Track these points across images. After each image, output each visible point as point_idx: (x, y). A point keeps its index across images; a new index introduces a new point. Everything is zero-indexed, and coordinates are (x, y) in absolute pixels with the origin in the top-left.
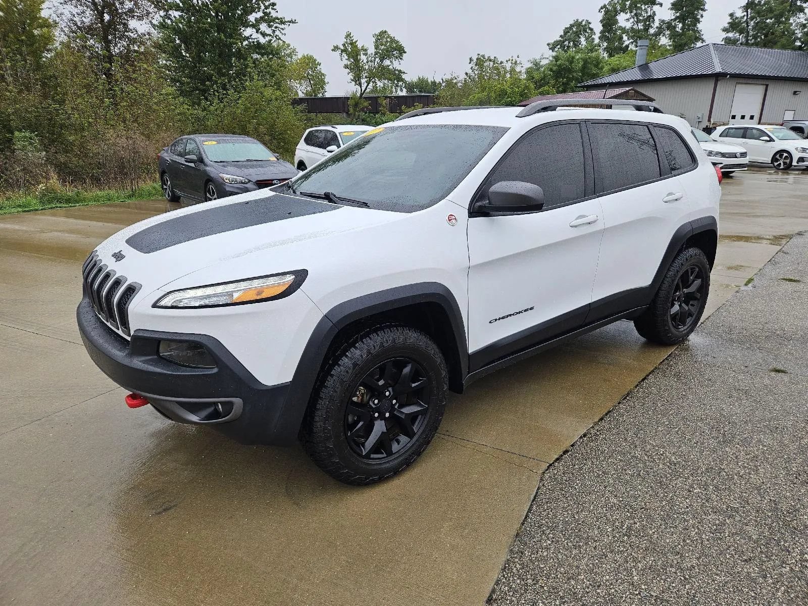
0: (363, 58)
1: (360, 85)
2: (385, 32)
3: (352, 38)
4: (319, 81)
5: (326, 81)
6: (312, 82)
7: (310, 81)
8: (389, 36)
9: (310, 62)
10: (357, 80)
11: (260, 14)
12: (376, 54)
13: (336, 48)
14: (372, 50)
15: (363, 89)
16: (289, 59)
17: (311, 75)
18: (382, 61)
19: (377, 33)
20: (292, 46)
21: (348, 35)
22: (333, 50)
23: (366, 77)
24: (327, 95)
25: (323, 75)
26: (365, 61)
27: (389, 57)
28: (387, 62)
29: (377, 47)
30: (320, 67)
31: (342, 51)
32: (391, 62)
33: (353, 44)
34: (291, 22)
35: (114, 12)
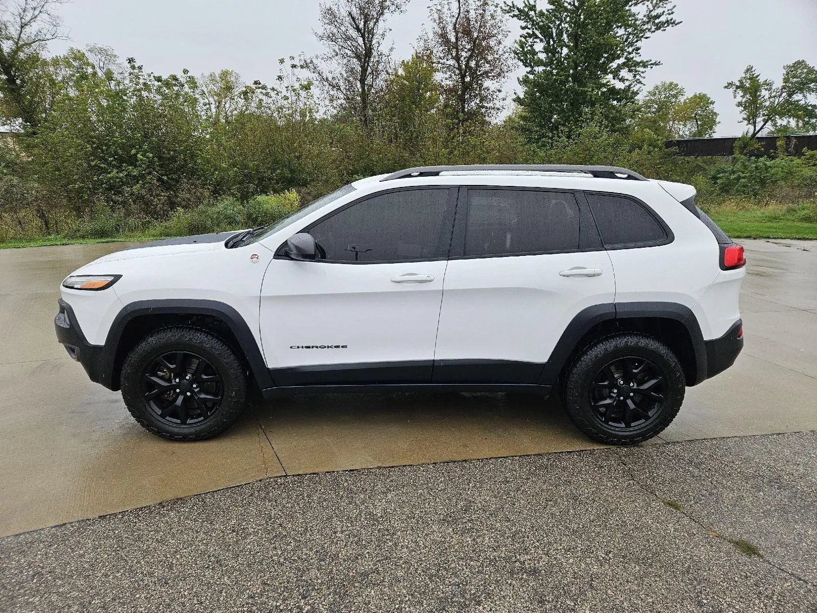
0: (764, 93)
1: (754, 124)
2: (803, 61)
3: (753, 73)
4: (709, 121)
5: (717, 120)
6: (699, 123)
7: (697, 121)
8: (806, 66)
9: (702, 101)
10: (751, 118)
11: (622, 60)
12: (784, 87)
13: (730, 85)
14: (778, 84)
15: (757, 128)
16: (674, 100)
17: (701, 115)
18: (790, 95)
19: (791, 63)
20: (679, 87)
21: (749, 70)
22: (726, 87)
23: (764, 115)
24: (715, 136)
25: (715, 114)
26: (766, 97)
27: (801, 90)
28: (796, 97)
29: (786, 80)
30: (713, 106)
31: (737, 87)
32: (804, 96)
33: (754, 79)
34: (656, 64)
35: (473, 74)
